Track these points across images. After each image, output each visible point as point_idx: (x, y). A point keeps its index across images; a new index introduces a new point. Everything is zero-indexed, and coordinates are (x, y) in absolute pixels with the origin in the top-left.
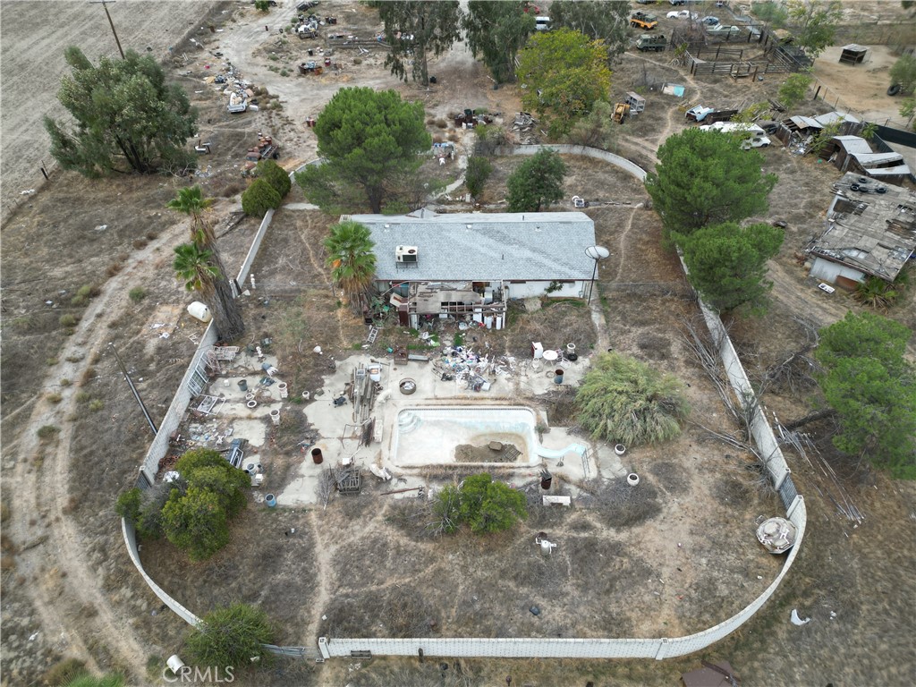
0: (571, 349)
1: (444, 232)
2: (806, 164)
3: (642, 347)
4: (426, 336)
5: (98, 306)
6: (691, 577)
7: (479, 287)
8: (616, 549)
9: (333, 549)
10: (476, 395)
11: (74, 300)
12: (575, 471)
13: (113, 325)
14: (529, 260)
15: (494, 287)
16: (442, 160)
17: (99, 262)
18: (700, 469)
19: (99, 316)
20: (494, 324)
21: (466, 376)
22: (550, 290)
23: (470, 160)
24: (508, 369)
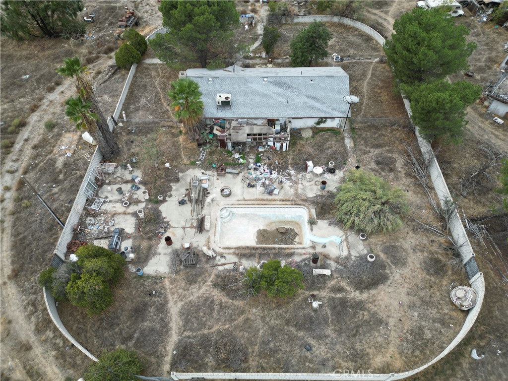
0: (331, 166)
1: (248, 84)
2: (488, 30)
3: (378, 163)
4: (237, 156)
5: (25, 133)
6: (408, 325)
7: (271, 122)
8: (360, 305)
9: (180, 304)
10: (270, 197)
11: (10, 129)
12: (333, 252)
13: (35, 147)
14: (305, 103)
15: (282, 121)
16: (247, 27)
17: (24, 102)
18: (414, 249)
19: (26, 140)
20: (281, 147)
21: (264, 185)
22: (318, 123)
23: (266, 29)
24: (290, 179)
